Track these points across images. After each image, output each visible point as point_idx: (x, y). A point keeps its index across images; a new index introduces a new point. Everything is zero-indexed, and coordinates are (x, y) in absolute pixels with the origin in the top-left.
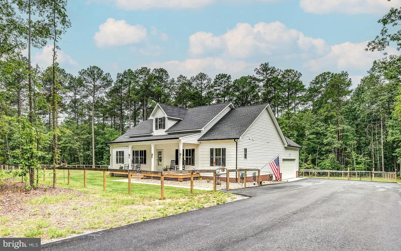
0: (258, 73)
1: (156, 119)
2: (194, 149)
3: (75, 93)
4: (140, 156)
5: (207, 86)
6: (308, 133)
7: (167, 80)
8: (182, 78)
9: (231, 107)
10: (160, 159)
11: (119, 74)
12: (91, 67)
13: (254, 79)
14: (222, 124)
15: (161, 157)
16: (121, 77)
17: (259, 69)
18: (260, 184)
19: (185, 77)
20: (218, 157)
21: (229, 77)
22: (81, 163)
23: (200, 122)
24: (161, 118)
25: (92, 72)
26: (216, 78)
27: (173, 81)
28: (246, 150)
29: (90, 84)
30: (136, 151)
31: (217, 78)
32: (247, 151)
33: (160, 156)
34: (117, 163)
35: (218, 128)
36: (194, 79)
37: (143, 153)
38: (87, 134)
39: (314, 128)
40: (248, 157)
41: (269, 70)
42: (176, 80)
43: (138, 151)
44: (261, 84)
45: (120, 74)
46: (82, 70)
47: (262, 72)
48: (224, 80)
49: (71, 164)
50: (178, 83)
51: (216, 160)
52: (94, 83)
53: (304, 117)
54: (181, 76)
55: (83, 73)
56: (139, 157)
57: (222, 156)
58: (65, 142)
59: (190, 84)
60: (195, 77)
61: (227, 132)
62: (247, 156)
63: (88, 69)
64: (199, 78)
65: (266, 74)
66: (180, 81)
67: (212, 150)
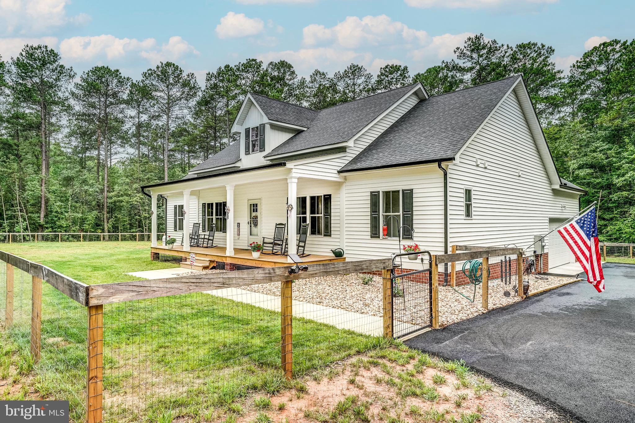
0: (462, 55)
1: (247, 131)
2: (330, 195)
3: (139, 111)
4: (217, 215)
5: (365, 88)
6: (576, 166)
7: (292, 81)
8: (318, 75)
9: (421, 96)
10: (254, 221)
11: (209, 74)
12: (162, 64)
13: (456, 68)
14: (399, 133)
15: (256, 217)
16: (213, 79)
17: (463, 48)
18: (525, 293)
19: (323, 74)
20: (391, 214)
21: (404, 70)
22: (146, 229)
23: (344, 128)
24: (257, 128)
25: (164, 72)
26: (380, 74)
27: (303, 82)
28: (468, 193)
29: (162, 94)
30: (208, 204)
31: (382, 74)
32: (473, 197)
33: (254, 214)
34: (176, 230)
35: (391, 140)
36: (340, 77)
37: (221, 208)
38: (156, 180)
39: (586, 155)
40: (474, 213)
41: (484, 48)
42: (308, 79)
43: (212, 204)
44: (468, 77)
45: (211, 73)
46: (148, 71)
47: (469, 53)
48: (395, 77)
49: (130, 232)
50: (311, 85)
51: (387, 220)
52: (169, 93)
53: (563, 134)
54: (317, 72)
55: (148, 75)
56: (214, 217)
57: (404, 211)
58: (119, 193)
59: (333, 87)
60: (342, 74)
61: (414, 147)
62: (473, 209)
63: (158, 67)
64: (350, 75)
65: (479, 55)
66: (315, 80)
67: (374, 196)
